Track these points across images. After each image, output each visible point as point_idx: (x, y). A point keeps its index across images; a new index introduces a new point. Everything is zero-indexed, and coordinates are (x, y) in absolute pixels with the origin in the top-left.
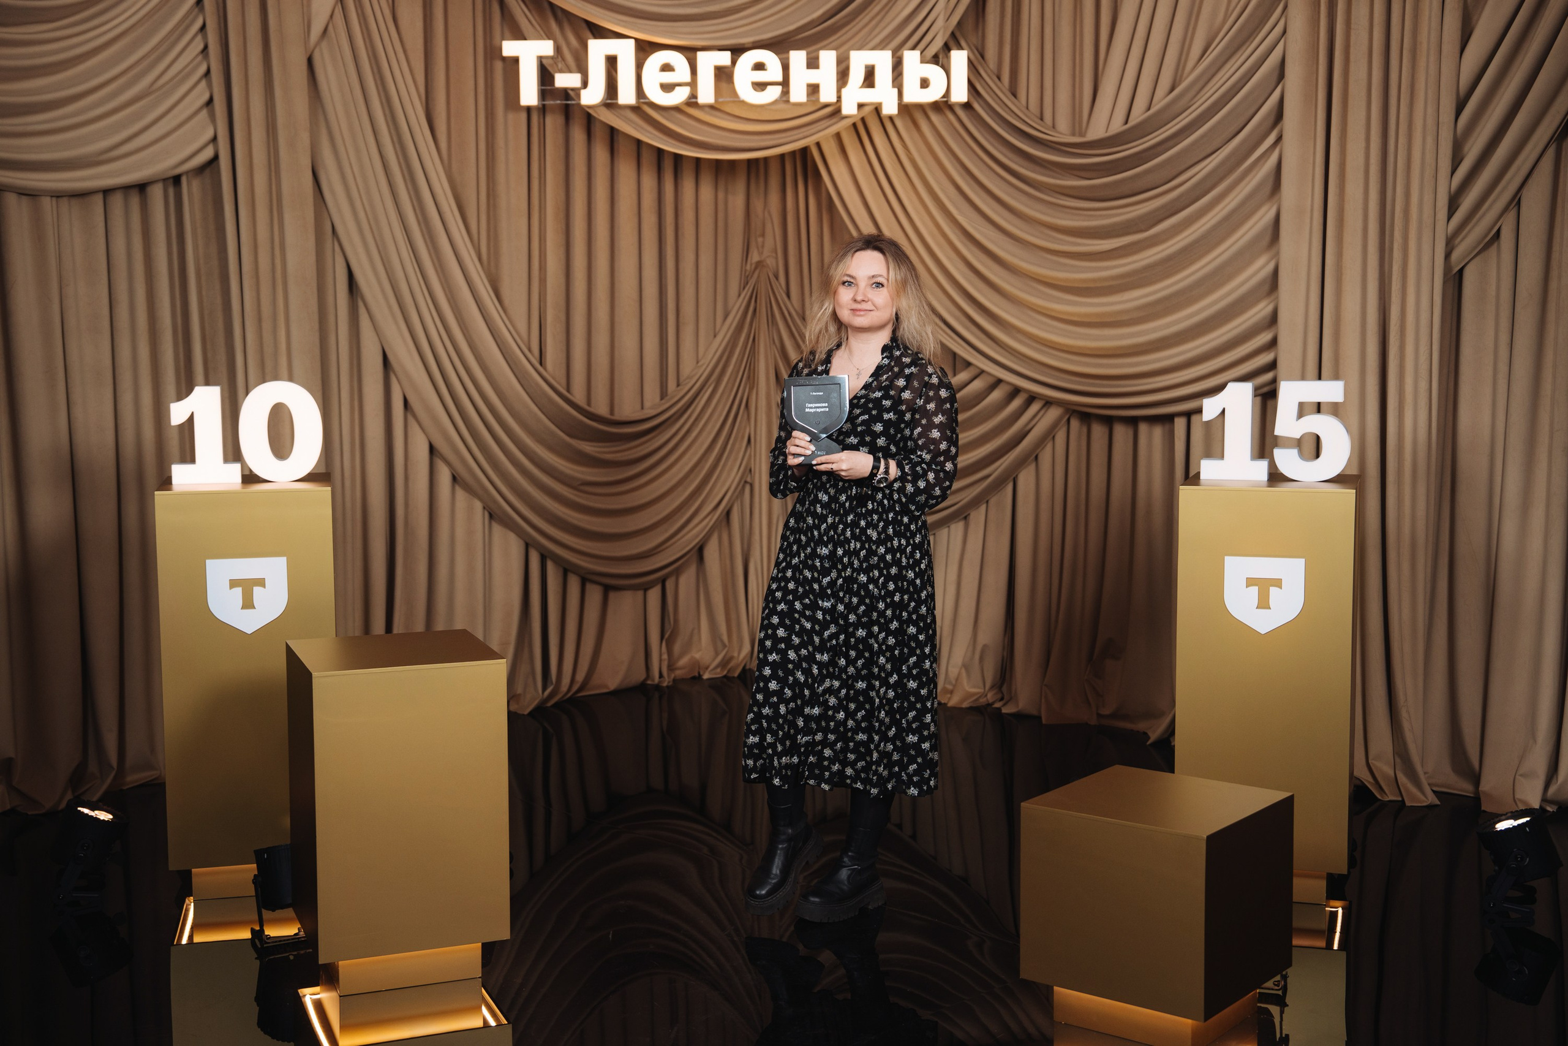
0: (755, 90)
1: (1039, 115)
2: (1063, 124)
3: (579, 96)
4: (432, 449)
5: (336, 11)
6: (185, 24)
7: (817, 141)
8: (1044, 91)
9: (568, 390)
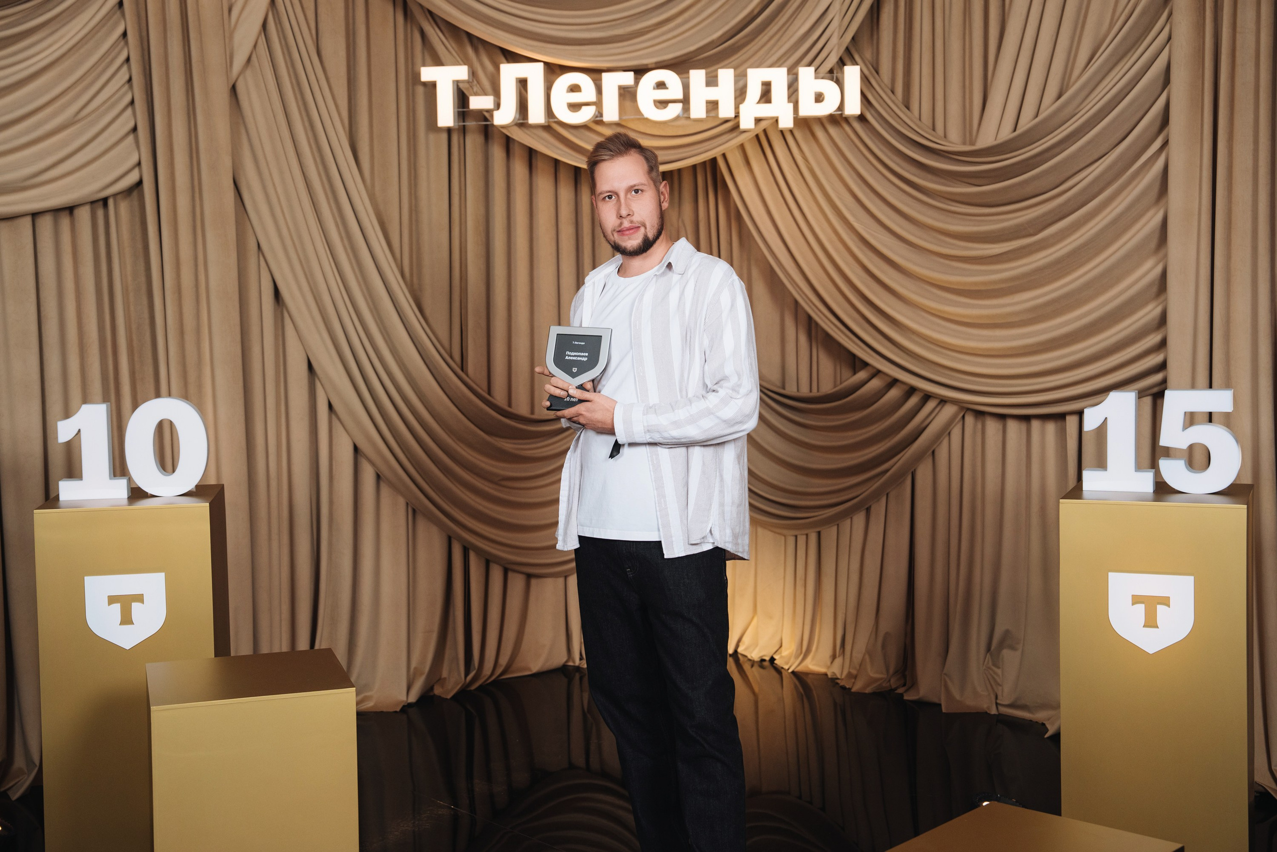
0: (657, 108)
1: (931, 127)
2: (954, 134)
3: (492, 116)
4: (356, 449)
5: (260, 41)
6: (110, 57)
7: (723, 152)
8: (935, 101)
9: (489, 393)
